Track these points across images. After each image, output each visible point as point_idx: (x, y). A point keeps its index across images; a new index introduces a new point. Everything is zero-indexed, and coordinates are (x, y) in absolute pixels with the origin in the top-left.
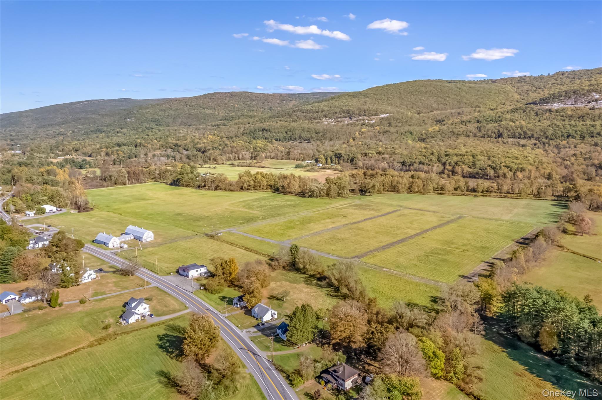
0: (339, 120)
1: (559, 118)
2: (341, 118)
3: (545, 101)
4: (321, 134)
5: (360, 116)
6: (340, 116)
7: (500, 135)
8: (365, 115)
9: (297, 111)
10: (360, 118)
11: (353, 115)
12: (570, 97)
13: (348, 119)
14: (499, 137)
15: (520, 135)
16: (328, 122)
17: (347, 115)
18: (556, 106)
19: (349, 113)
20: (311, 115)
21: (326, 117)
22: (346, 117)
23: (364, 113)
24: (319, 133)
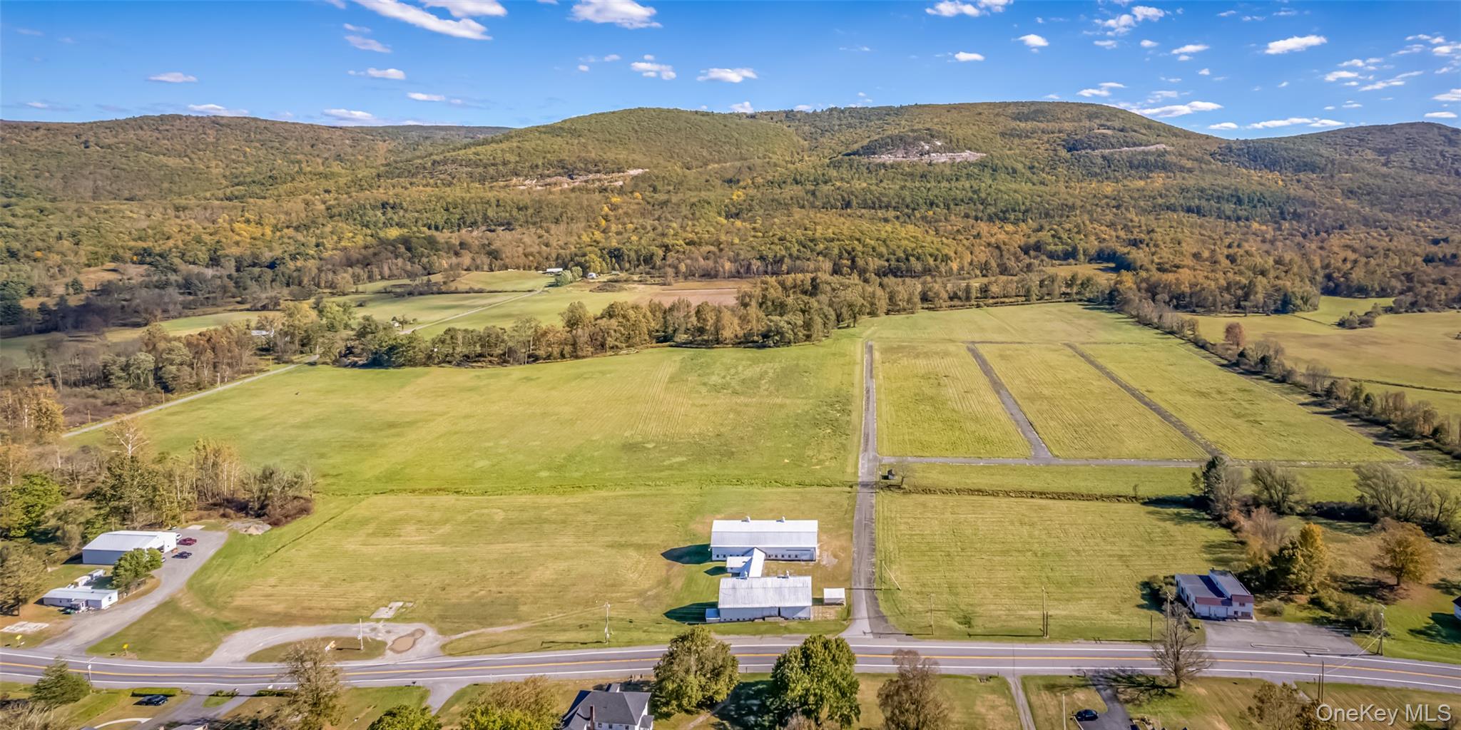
0: (548, 180)
1: (900, 176)
2: (549, 176)
3: (870, 150)
4: (530, 211)
5: (590, 172)
6: (547, 172)
7: (848, 205)
8: (598, 172)
9: (445, 162)
10: (591, 176)
11: (576, 172)
12: (898, 147)
13: (565, 179)
14: (846, 208)
15: (874, 203)
16: (527, 187)
17: (561, 171)
18: (887, 158)
19: (563, 168)
20: (481, 170)
21: (517, 175)
22: (560, 175)
23: (596, 166)
24: (526, 208)
